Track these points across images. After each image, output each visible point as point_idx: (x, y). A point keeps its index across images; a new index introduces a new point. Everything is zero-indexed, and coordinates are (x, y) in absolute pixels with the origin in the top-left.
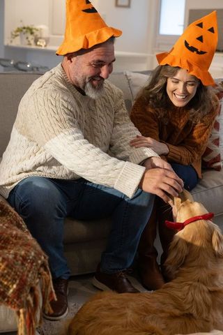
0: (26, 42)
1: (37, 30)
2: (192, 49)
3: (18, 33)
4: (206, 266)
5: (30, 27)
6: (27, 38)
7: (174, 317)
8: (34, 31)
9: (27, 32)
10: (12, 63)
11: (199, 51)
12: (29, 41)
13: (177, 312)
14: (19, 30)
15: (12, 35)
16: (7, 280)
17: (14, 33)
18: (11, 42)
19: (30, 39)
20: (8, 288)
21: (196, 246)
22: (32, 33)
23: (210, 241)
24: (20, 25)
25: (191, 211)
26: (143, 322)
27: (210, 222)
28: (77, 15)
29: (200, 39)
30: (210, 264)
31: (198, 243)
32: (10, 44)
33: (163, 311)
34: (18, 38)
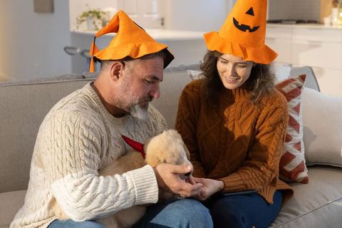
0: (93, 27)
1: (105, 13)
3: (84, 18)
5: (97, 11)
6: (94, 23)
8: (101, 14)
9: (93, 16)
10: (78, 51)
11: (252, 28)
12: (96, 26)
14: (86, 15)
15: (77, 20)
17: (79, 19)
18: (78, 27)
19: (97, 23)
22: (99, 17)
24: (86, 10)
29: (250, 12)
32: (76, 31)
34: (85, 23)
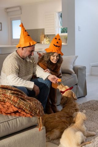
2: (56, 46)
4: (73, 103)
7: (67, 117)
11: (58, 46)
13: (68, 116)
16: (36, 109)
20: (37, 112)
21: (69, 97)
23: (72, 96)
25: (66, 88)
26: (61, 120)
27: (71, 91)
28: (26, 36)
29: (57, 43)
30: (73, 102)
31: (69, 96)
33: (64, 116)
